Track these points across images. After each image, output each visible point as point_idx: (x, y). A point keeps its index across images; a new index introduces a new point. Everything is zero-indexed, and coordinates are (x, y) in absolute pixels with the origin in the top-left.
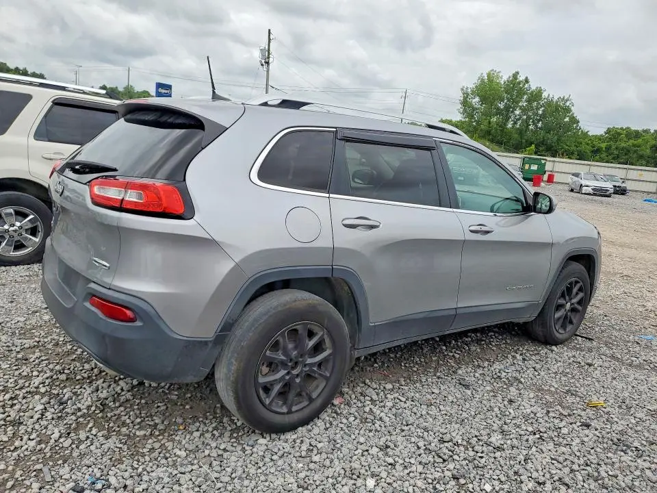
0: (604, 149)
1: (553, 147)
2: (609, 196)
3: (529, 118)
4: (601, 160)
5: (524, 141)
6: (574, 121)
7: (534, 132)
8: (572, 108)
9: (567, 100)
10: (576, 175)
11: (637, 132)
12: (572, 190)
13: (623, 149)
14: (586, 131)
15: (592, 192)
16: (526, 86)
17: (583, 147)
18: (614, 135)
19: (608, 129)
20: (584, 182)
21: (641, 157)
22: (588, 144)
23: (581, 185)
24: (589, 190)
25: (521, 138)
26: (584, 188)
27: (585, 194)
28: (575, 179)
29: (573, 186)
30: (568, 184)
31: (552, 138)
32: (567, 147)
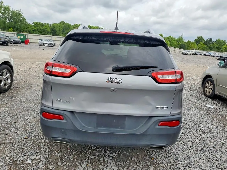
0: (36, 30)
1: (18, 28)
2: (53, 46)
3: (6, 17)
4: (36, 33)
5: (6, 26)
6: (24, 19)
7: (9, 23)
8: (22, 15)
9: (20, 11)
10: (41, 40)
11: (43, 24)
12: (40, 45)
13: (42, 30)
14: (29, 23)
15: (48, 45)
16: (2, 4)
17: (29, 29)
18: (36, 24)
19: (34, 22)
20: (45, 42)
21: (48, 32)
22: (31, 28)
23: (44, 43)
24: (47, 45)
25: (5, 25)
26: (45, 44)
27: (46, 46)
28: (41, 41)
29: (41, 44)
30: (38, 43)
31: (17, 25)
32: (24, 29)
